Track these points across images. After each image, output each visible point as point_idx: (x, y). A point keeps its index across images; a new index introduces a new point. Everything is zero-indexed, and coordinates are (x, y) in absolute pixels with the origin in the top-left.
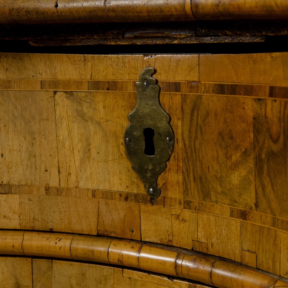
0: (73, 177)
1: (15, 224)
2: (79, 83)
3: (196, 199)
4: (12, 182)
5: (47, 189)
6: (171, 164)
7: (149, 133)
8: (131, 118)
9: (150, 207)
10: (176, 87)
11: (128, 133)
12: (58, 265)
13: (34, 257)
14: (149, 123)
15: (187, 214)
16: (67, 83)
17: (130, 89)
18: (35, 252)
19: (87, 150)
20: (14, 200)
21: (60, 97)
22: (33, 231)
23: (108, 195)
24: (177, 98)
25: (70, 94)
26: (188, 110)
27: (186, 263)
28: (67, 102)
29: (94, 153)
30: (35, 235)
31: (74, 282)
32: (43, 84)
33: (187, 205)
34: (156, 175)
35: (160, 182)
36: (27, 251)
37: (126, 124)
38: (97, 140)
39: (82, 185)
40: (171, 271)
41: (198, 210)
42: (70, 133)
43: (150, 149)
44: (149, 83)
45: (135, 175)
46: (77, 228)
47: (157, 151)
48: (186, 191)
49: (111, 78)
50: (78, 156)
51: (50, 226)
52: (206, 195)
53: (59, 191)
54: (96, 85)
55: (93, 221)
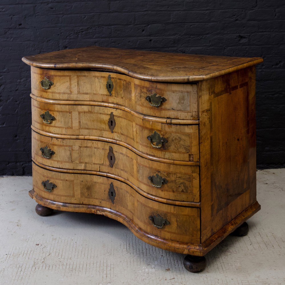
0: (98, 92)
1: (88, 100)
2: (99, 76)
3: (116, 95)
4: (88, 92)
5: (94, 94)
6: (113, 90)
7: (110, 85)
8: (107, 82)
9: (110, 97)
10: (113, 78)
11: (107, 85)
12: (96, 107)
13: (91, 105)
14: (110, 83)
15: (115, 98)
16: (97, 76)
17: (107, 78)
18: (92, 104)
19: (100, 87)
20: (88, 96)
21: (96, 78)
22: (91, 101)
23: (104, 95)
24: (114, 80)
25: (98, 78)
26: (115, 82)
27: (115, 106)
28: (97, 79)
29: (101, 88)
30: (92, 102)
31: (98, 110)
32: (93, 76)
33: (115, 96)
34: (111, 92)
35: (112, 93)
36: (91, 104)
37: (106, 83)
38: (102, 86)
39: (100, 93)
40: (113, 107)
41: (117, 97)
42: (98, 84)
43: (110, 87)
44: (110, 77)
45: (108, 92)
46: (99, 100)
47: (111, 88)
48: (115, 94)
49: (104, 76)
50: (99, 88)
51: (94, 100)
52: (118, 95)
53: (96, 94)
54: (102, 77)
55: (101, 99)
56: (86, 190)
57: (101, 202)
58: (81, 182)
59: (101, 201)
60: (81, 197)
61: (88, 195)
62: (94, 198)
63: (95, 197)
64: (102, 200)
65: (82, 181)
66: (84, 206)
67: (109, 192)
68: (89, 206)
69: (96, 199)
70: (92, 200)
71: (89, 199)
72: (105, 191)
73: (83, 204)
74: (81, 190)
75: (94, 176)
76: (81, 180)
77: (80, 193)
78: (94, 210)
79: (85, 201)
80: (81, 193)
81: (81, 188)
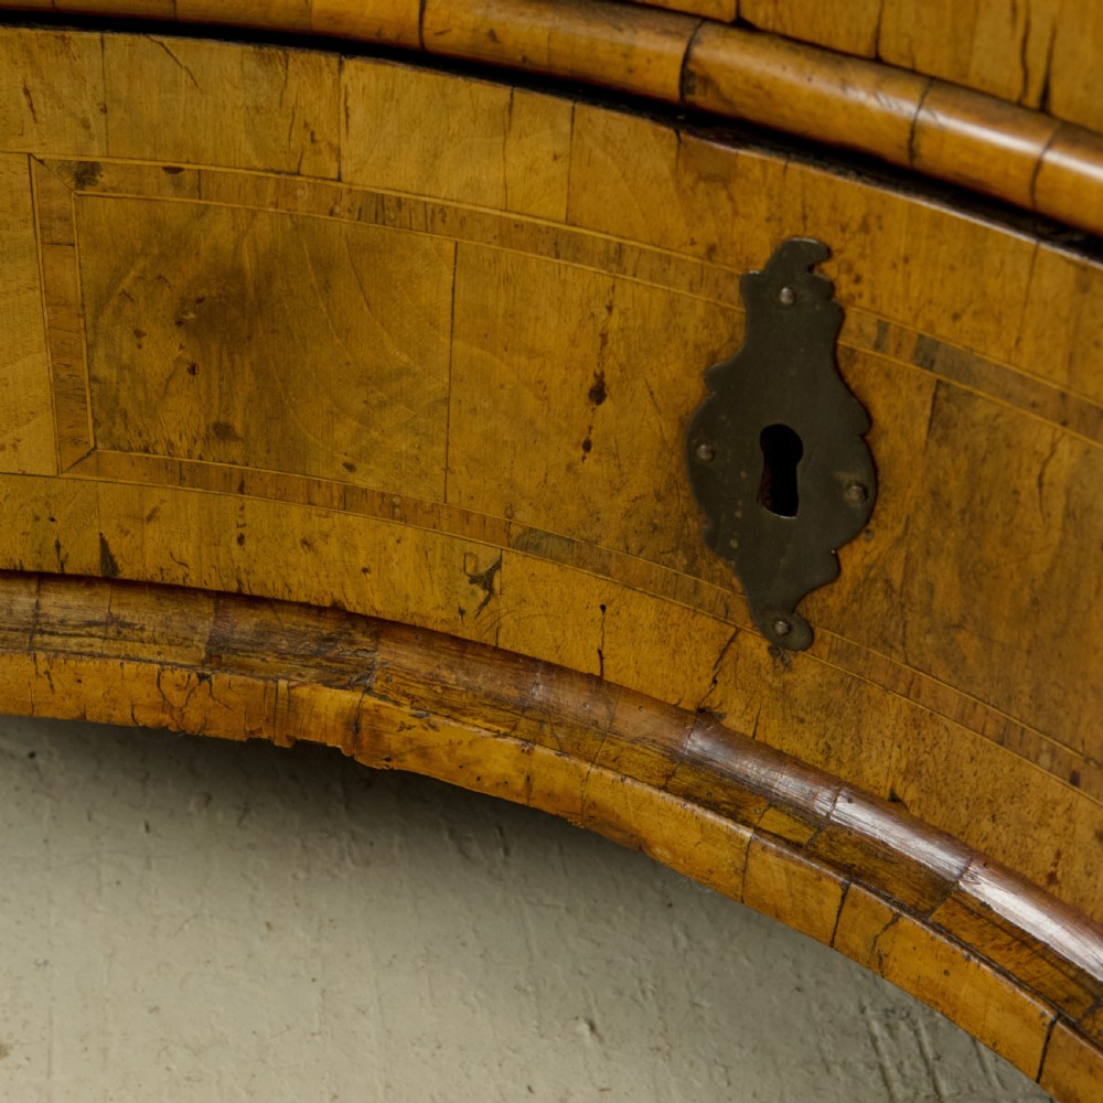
56: (162, 351)
57: (485, 581)
58: (61, 183)
59: (486, 555)
60: (78, 455)
61: (223, 432)
62: (349, 499)
63: (358, 480)
64: (530, 543)
65: (85, 174)
66: (140, 612)
67: (701, 426)
68: (245, 623)
69: (393, 509)
70: (296, 517)
71: (231, 502)
72: (598, 394)
73: (108, 577)
74: (58, 350)
75: (362, 75)
76: (61, 149)
77: (43, 393)
78: (347, 698)
79: (151, 530)
80: (64, 394)
81: (54, 300)
